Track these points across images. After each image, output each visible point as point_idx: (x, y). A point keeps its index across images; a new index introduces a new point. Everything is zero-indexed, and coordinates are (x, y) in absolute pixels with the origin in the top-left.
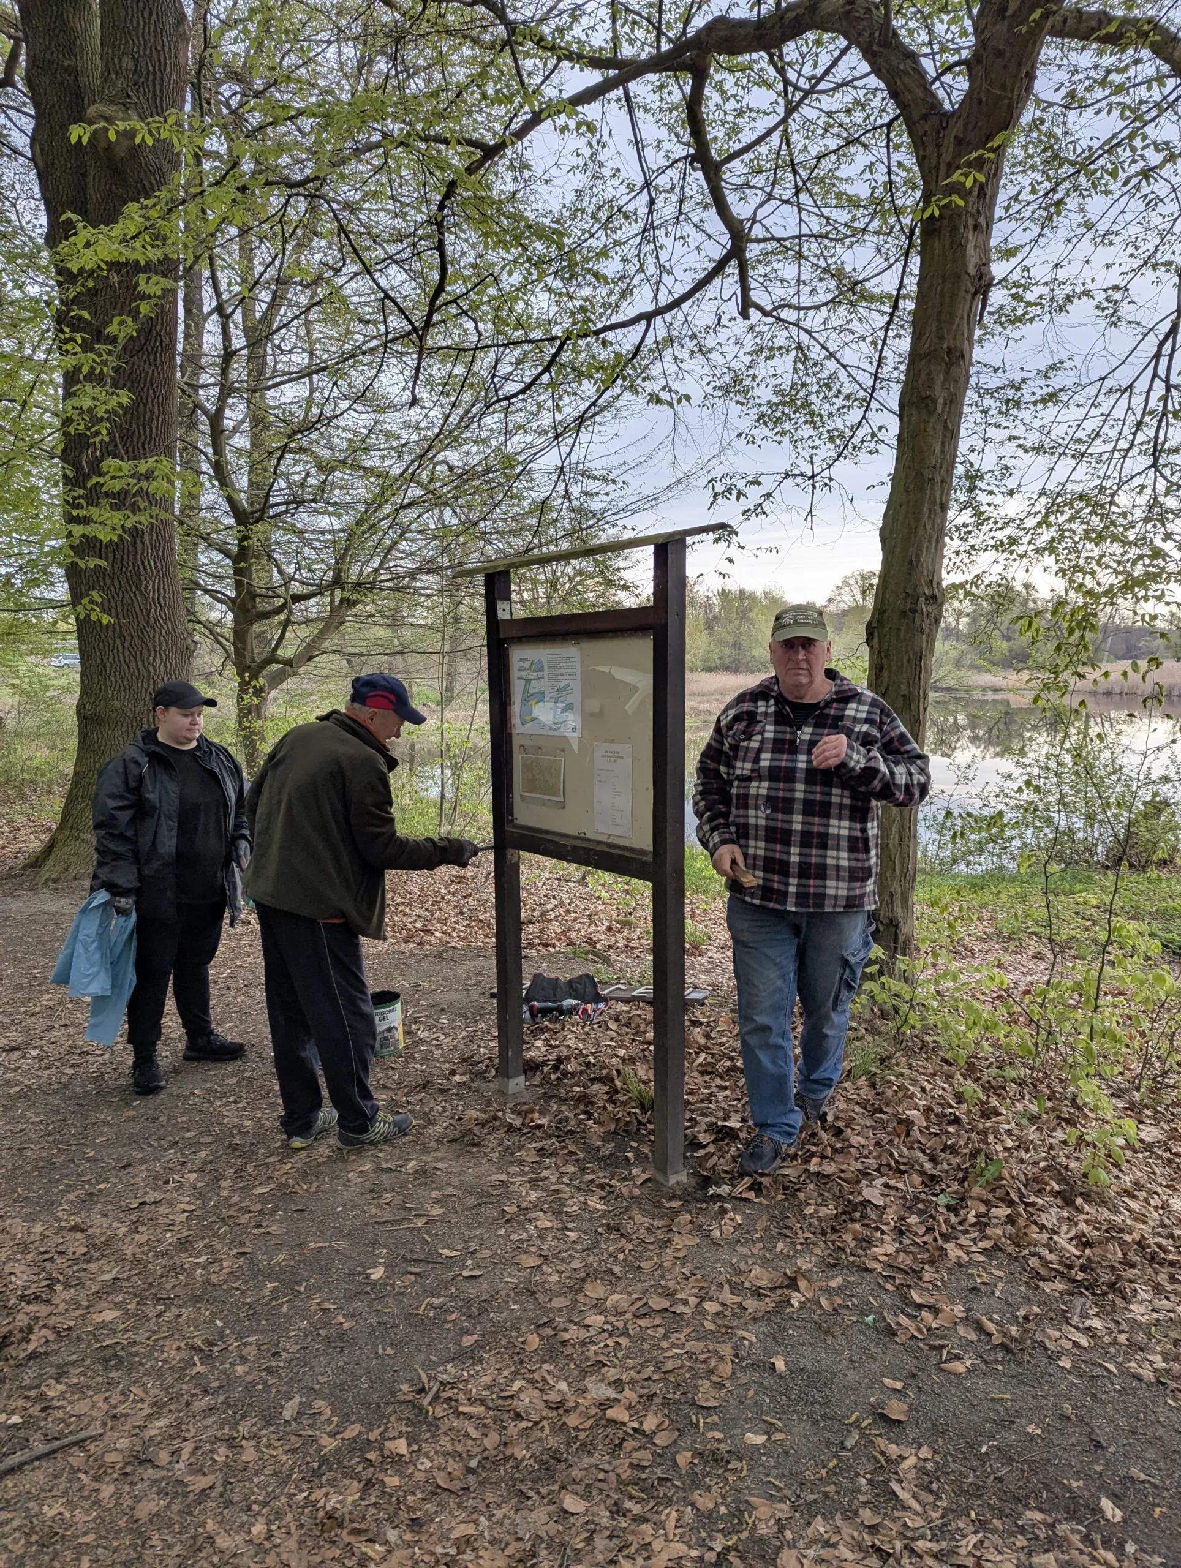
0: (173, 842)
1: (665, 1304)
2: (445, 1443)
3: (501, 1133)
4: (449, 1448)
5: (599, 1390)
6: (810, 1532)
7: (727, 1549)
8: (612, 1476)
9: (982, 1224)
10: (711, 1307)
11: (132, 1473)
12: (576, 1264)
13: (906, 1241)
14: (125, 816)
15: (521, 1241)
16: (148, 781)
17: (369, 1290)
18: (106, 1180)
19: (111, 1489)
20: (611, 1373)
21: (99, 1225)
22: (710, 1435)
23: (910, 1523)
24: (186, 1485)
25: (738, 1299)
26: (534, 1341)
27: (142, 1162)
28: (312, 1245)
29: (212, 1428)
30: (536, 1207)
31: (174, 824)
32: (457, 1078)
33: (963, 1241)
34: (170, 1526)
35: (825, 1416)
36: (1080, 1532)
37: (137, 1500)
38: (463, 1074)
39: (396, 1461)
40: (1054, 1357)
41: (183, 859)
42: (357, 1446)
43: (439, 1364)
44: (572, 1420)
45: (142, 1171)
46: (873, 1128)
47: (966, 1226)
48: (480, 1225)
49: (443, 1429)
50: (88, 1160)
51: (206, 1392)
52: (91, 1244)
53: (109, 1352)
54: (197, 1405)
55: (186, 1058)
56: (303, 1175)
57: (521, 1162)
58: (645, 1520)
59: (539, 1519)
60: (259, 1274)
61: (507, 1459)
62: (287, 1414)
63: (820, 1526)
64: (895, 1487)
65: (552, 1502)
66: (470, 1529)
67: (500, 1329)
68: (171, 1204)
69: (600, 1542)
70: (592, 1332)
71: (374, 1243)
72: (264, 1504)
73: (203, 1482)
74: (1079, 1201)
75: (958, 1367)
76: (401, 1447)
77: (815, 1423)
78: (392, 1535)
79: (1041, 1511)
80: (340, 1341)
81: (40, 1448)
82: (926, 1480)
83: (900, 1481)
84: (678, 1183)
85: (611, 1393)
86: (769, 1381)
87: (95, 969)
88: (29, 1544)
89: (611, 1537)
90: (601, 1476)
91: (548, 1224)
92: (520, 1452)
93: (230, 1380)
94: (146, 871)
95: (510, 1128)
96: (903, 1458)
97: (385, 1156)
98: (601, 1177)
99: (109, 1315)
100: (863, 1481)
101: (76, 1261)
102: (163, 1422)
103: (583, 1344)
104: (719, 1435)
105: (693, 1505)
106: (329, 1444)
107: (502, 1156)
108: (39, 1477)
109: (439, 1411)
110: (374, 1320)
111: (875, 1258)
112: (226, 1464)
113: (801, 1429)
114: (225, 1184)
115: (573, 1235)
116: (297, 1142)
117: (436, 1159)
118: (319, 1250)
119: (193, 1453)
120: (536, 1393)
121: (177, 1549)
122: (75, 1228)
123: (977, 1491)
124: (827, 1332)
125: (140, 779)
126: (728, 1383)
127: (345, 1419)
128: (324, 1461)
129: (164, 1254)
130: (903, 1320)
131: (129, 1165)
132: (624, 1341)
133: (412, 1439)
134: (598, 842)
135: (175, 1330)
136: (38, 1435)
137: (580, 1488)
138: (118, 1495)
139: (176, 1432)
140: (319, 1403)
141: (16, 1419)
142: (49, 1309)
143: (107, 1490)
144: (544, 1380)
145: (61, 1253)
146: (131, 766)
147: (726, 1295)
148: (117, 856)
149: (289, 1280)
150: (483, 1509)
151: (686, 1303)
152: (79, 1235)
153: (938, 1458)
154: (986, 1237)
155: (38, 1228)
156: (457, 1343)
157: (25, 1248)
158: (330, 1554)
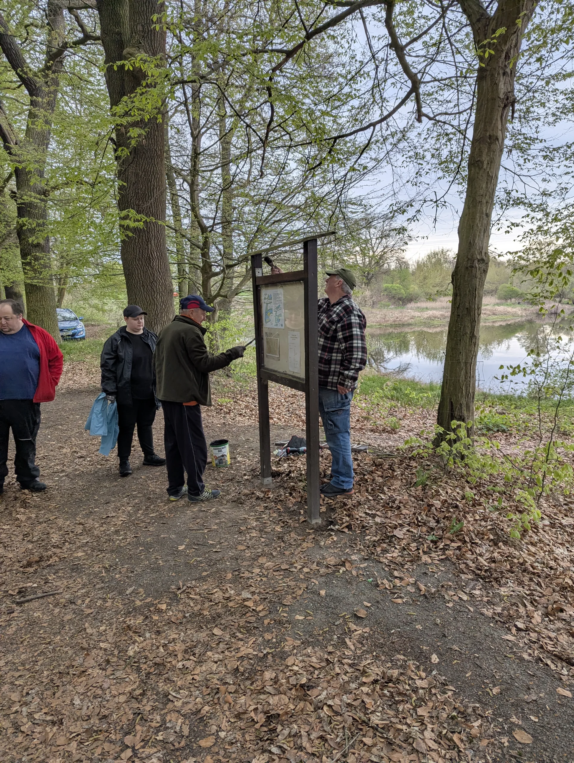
0: (130, 373)
1: (287, 567)
2: (181, 607)
3: (253, 500)
4: (181, 609)
5: (246, 594)
6: (304, 652)
7: (268, 653)
8: (237, 624)
9: (444, 549)
10: (306, 570)
11: (67, 606)
12: (259, 550)
13: (405, 553)
14: (111, 362)
15: (242, 540)
16: (120, 347)
17: (175, 553)
18: (98, 508)
19: (58, 610)
20: (252, 589)
21: (90, 523)
22: (282, 614)
23: (346, 653)
24: (83, 611)
25: (318, 568)
26: (229, 576)
27: (114, 502)
28: (162, 536)
29: (100, 594)
30: (254, 528)
31: (130, 366)
32: (246, 477)
33: (433, 555)
34: (73, 624)
35: (332, 613)
36: (415, 664)
37: (65, 614)
38: (249, 476)
39: (160, 611)
40: (446, 602)
41: (134, 380)
42: (148, 606)
43: (189, 580)
44: (231, 604)
45: (112, 505)
46: (415, 507)
47: (438, 549)
48: (229, 533)
49: (182, 602)
50: (95, 500)
51: (103, 582)
52: (84, 529)
53: (75, 567)
54: (98, 586)
55: (144, 464)
56: (170, 511)
57: (256, 511)
58: (242, 640)
59: (203, 636)
60: (138, 544)
61: (200, 614)
62: (128, 592)
63: (309, 650)
64: (347, 640)
65: (210, 631)
66: (176, 636)
67: (218, 571)
68: (118, 518)
69: (221, 645)
70: (254, 575)
71: (186, 537)
72: (107, 620)
73: (90, 611)
74: (501, 544)
75: (399, 601)
76: (164, 607)
77: (327, 615)
78: (148, 635)
79: (404, 655)
80: (158, 569)
81: (40, 595)
82: (361, 640)
83: (350, 638)
84: (316, 523)
85: (250, 596)
86: (316, 598)
87: (100, 425)
88: (26, 624)
89: (226, 644)
90: (233, 624)
91: (255, 535)
92: (206, 613)
93: (113, 578)
94: (119, 385)
95: (258, 498)
96: (356, 630)
97: (204, 506)
98: (286, 519)
99: (80, 554)
100: (336, 637)
101: (77, 535)
102: (84, 591)
103: (248, 578)
104: (285, 615)
105: (263, 637)
106: (138, 603)
107: (250, 508)
108: (36, 604)
109: (182, 596)
110: (173, 563)
111: (386, 558)
112: (100, 606)
113: (321, 616)
114: (140, 512)
115: (263, 540)
116: (172, 498)
117: (224, 508)
118: (164, 538)
119: (90, 602)
120: (221, 593)
121: (72, 631)
122: (80, 524)
123: (382, 646)
124: (349, 583)
125: (117, 347)
126: (298, 598)
127: (148, 596)
128: (135, 609)
129: (108, 535)
130: (385, 581)
131: (108, 503)
132: (264, 579)
133: (168, 604)
134: (290, 375)
135: (101, 561)
136: (41, 591)
137: (222, 627)
138: (60, 612)
139: (87, 595)
140: (141, 590)
141: (35, 585)
142: (61, 550)
143: (57, 610)
144: (227, 589)
145: (73, 532)
146: (114, 341)
147: (314, 566)
148: (109, 379)
149: (148, 547)
150: (184, 630)
151: (296, 568)
152: (81, 526)
153: (371, 633)
154: (444, 554)
155: (68, 523)
156: (200, 574)
157: (60, 529)
158: (124, 639)
